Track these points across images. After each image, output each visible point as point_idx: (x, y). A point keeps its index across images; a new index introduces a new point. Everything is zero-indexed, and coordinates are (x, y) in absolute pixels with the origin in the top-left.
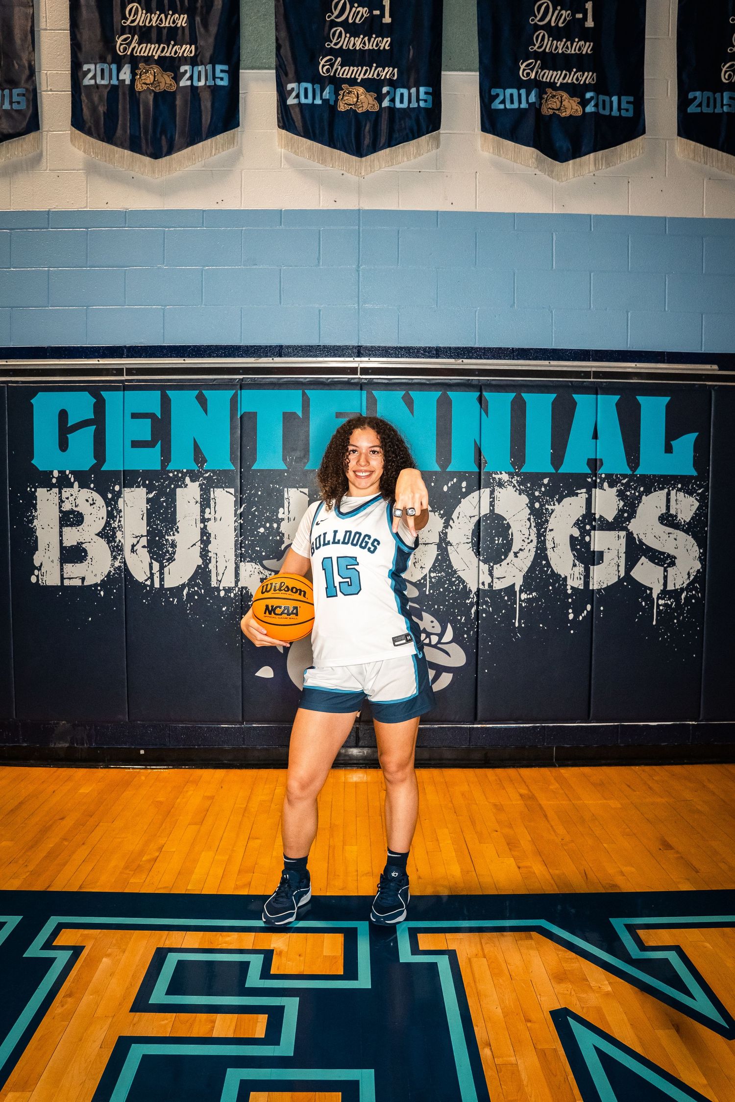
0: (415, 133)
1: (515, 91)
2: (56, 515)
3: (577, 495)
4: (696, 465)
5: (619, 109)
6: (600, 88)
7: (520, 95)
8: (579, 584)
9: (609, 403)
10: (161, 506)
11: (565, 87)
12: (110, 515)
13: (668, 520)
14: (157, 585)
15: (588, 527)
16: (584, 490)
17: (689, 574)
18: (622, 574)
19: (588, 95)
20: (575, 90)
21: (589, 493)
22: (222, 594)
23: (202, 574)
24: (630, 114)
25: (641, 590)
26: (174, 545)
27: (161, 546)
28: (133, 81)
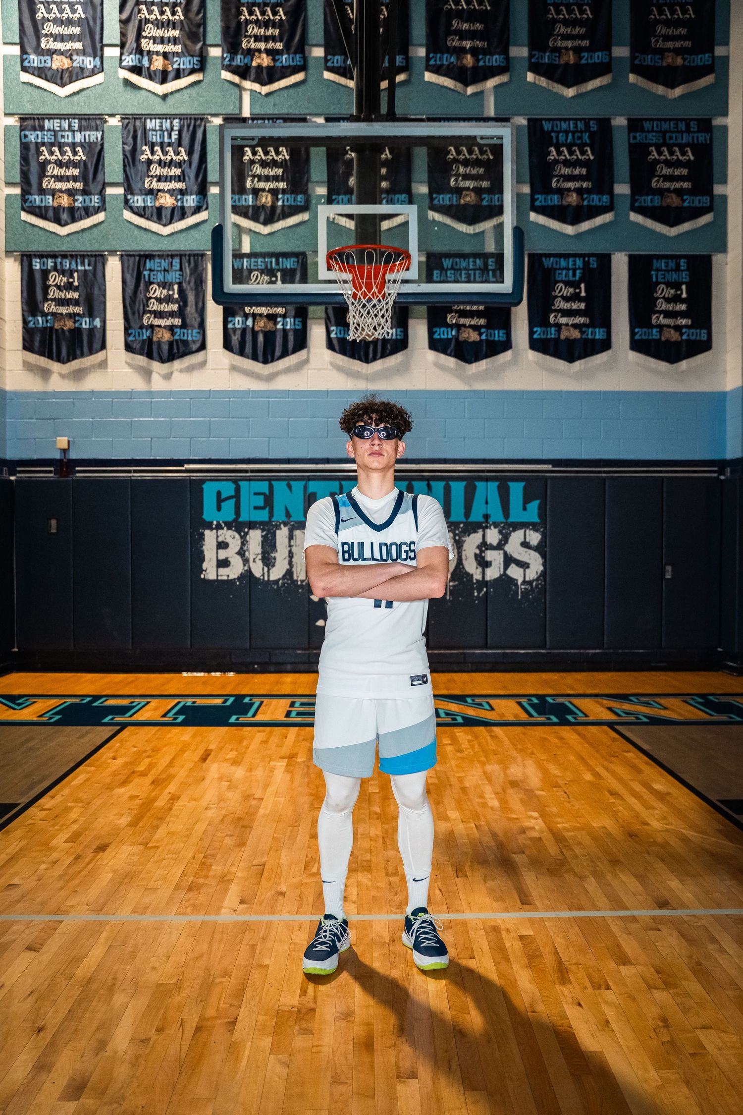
0: (394, 352)
1: (445, 329)
2: (215, 544)
3: (477, 532)
4: (540, 516)
5: (499, 336)
6: (488, 326)
7: (448, 332)
8: (479, 577)
9: (493, 486)
10: (268, 538)
11: (471, 326)
12: (243, 544)
13: (525, 544)
14: (266, 578)
15: (484, 549)
16: (481, 530)
17: (537, 573)
18: (502, 572)
19: (483, 330)
20: (475, 328)
21: (484, 531)
22: (299, 583)
23: (289, 573)
24: (505, 339)
25: (513, 581)
26: (275, 558)
27: (268, 559)
28: (254, 325)
